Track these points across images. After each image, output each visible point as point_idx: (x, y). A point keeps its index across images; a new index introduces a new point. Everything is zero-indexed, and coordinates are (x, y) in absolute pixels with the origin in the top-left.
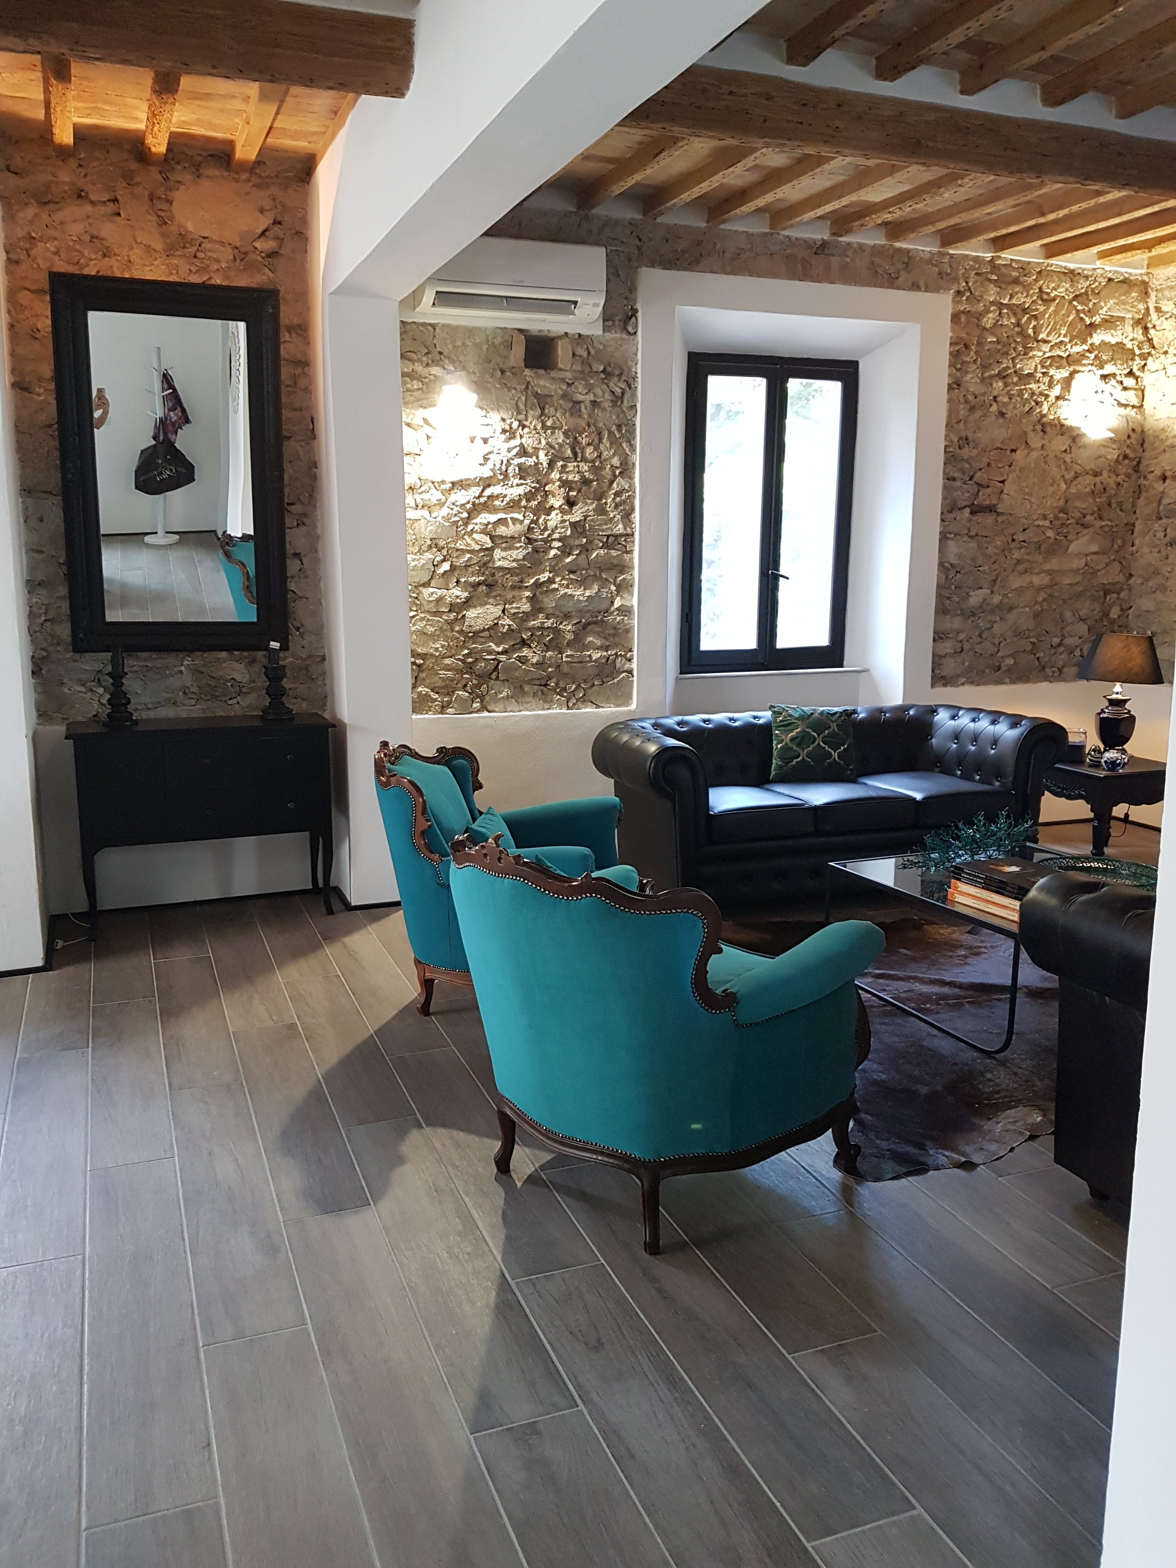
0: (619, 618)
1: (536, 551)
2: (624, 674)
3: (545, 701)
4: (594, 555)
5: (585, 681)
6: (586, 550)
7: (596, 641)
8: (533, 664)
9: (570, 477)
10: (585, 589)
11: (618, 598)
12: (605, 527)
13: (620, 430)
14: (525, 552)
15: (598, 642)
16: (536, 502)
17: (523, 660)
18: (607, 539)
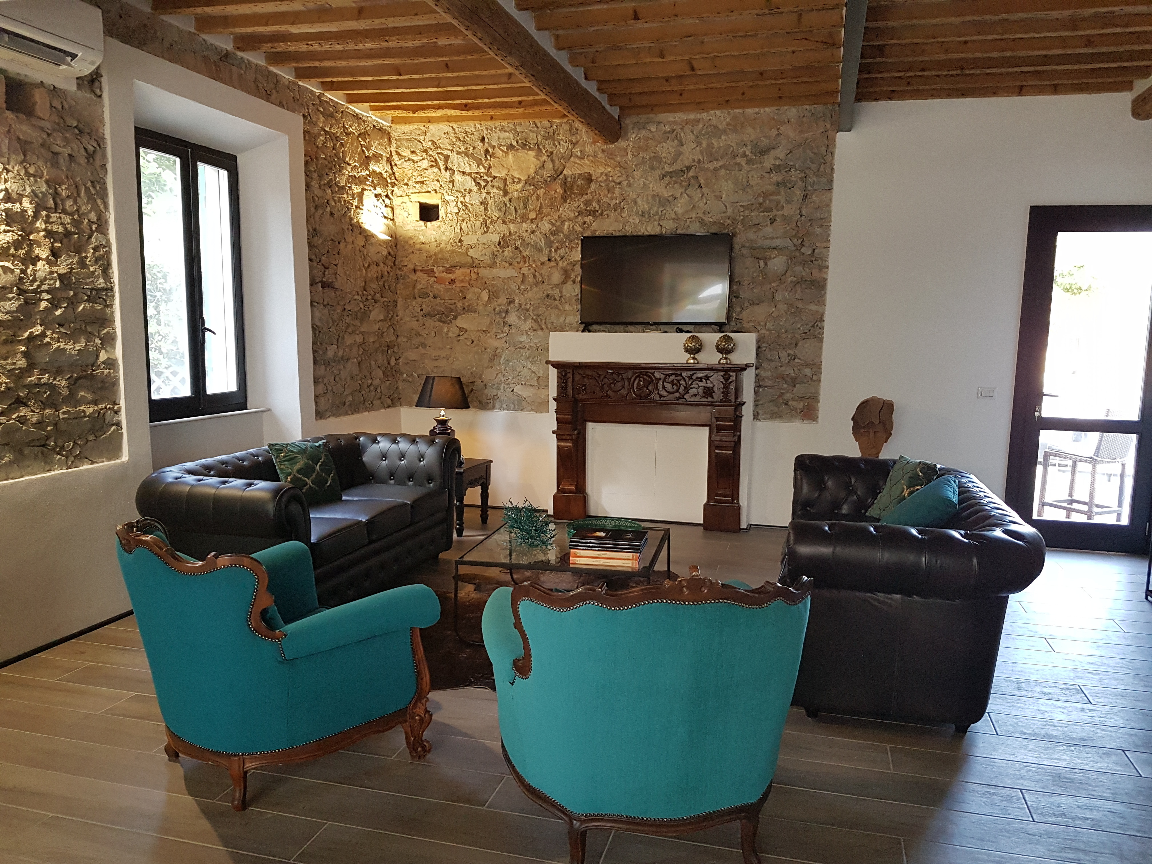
0: (106, 372)
1: (26, 303)
2: (114, 427)
3: (46, 463)
4: (81, 308)
5: (80, 438)
6: (73, 303)
7: (87, 396)
8: (33, 424)
9: (55, 228)
10: (74, 343)
11: (103, 352)
12: (88, 280)
13: (94, 187)
14: (17, 303)
15: (90, 397)
16: (24, 251)
17: (22, 420)
18: (91, 292)
